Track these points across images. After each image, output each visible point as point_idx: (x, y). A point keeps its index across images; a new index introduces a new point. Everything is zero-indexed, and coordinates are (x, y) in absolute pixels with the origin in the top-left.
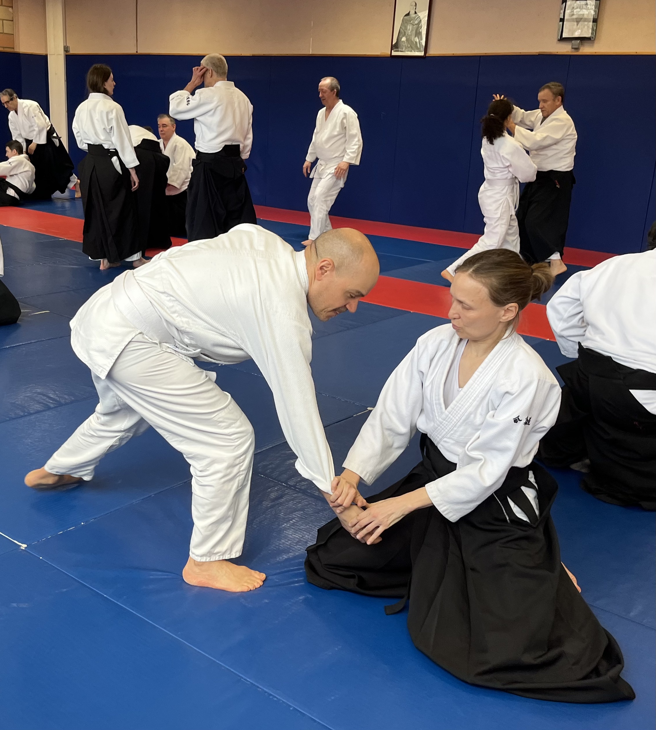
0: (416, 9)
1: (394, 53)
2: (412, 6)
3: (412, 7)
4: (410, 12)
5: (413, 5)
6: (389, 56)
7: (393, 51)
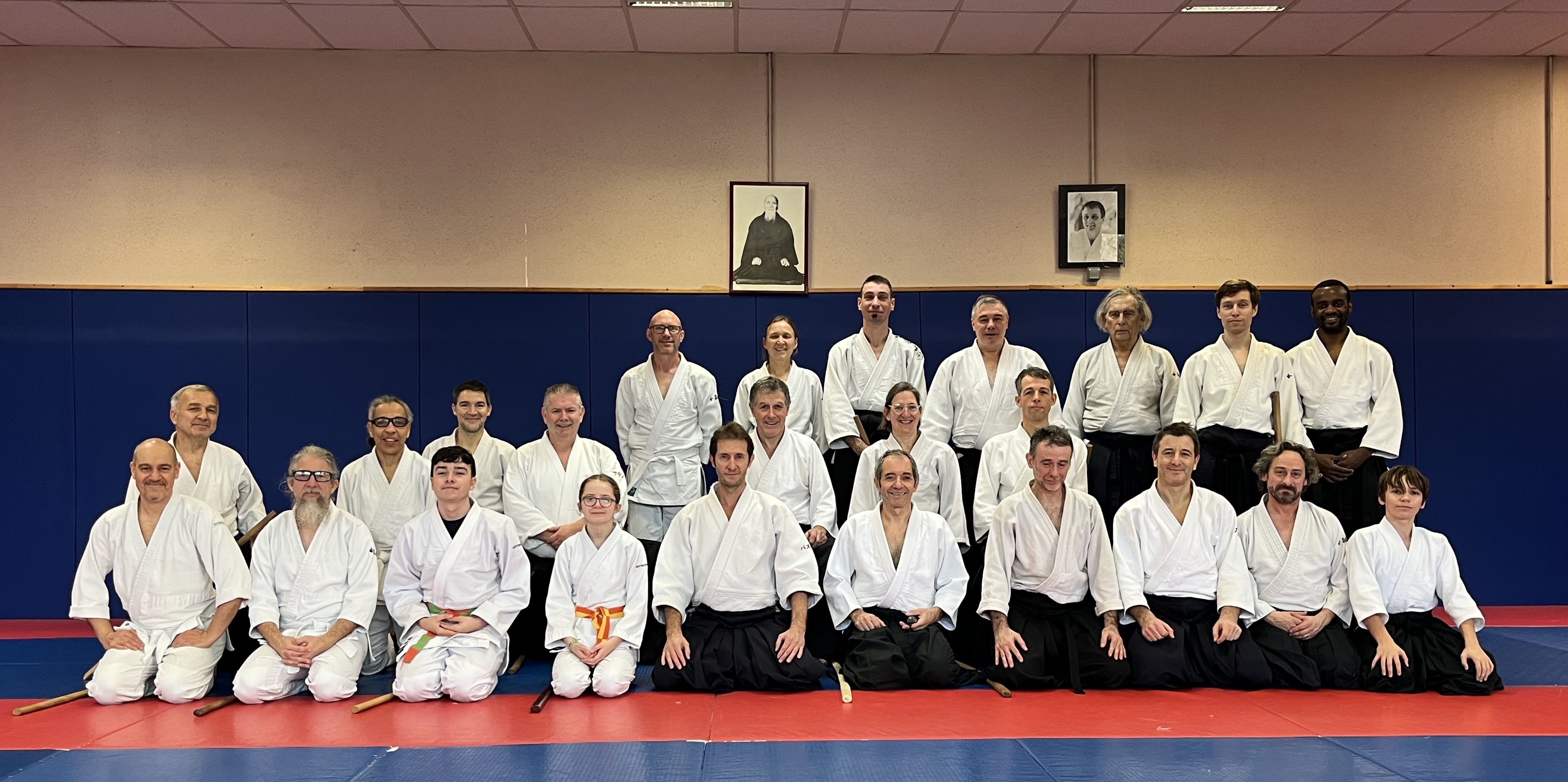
0: (777, 208)
1: (737, 287)
2: (769, 202)
3: (768, 205)
4: (764, 213)
5: (771, 202)
6: (728, 292)
7: (734, 283)
